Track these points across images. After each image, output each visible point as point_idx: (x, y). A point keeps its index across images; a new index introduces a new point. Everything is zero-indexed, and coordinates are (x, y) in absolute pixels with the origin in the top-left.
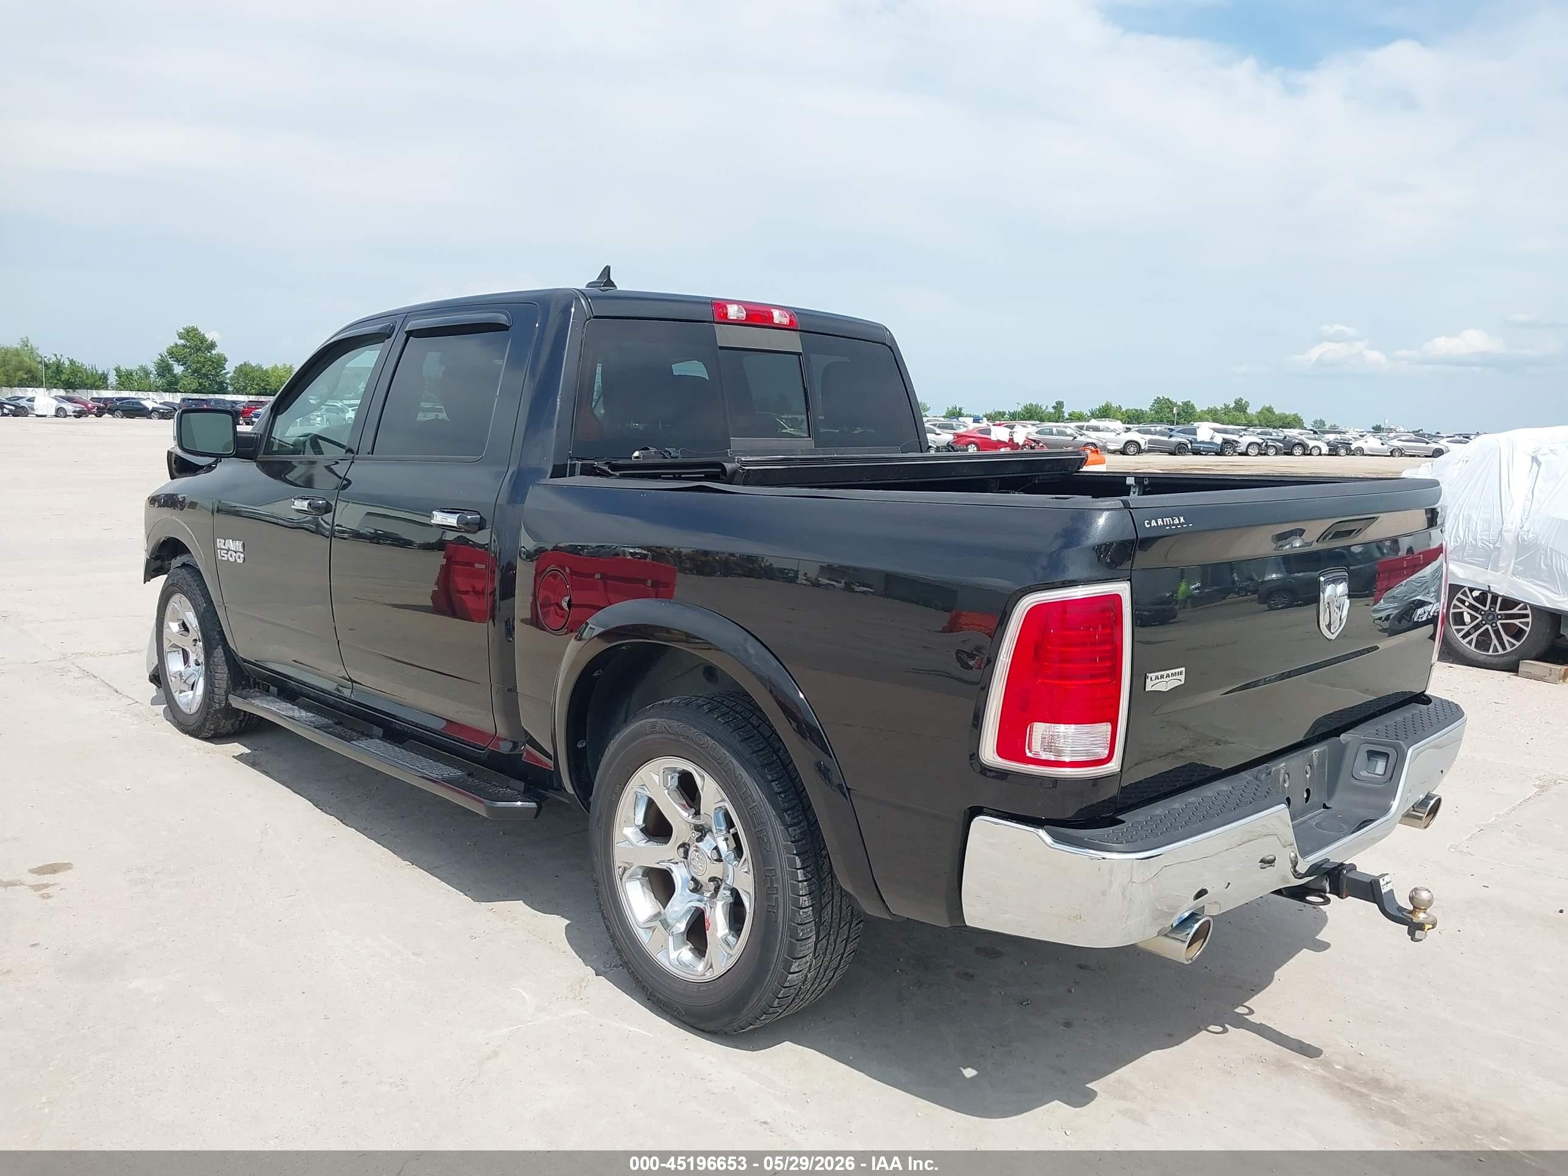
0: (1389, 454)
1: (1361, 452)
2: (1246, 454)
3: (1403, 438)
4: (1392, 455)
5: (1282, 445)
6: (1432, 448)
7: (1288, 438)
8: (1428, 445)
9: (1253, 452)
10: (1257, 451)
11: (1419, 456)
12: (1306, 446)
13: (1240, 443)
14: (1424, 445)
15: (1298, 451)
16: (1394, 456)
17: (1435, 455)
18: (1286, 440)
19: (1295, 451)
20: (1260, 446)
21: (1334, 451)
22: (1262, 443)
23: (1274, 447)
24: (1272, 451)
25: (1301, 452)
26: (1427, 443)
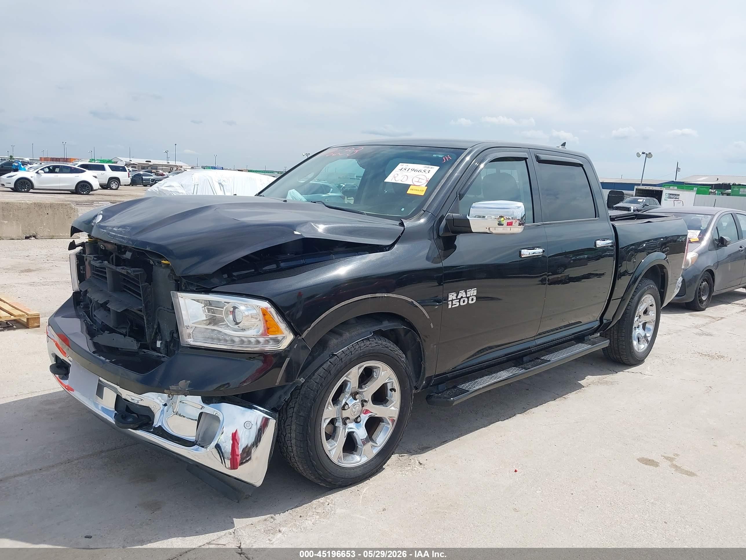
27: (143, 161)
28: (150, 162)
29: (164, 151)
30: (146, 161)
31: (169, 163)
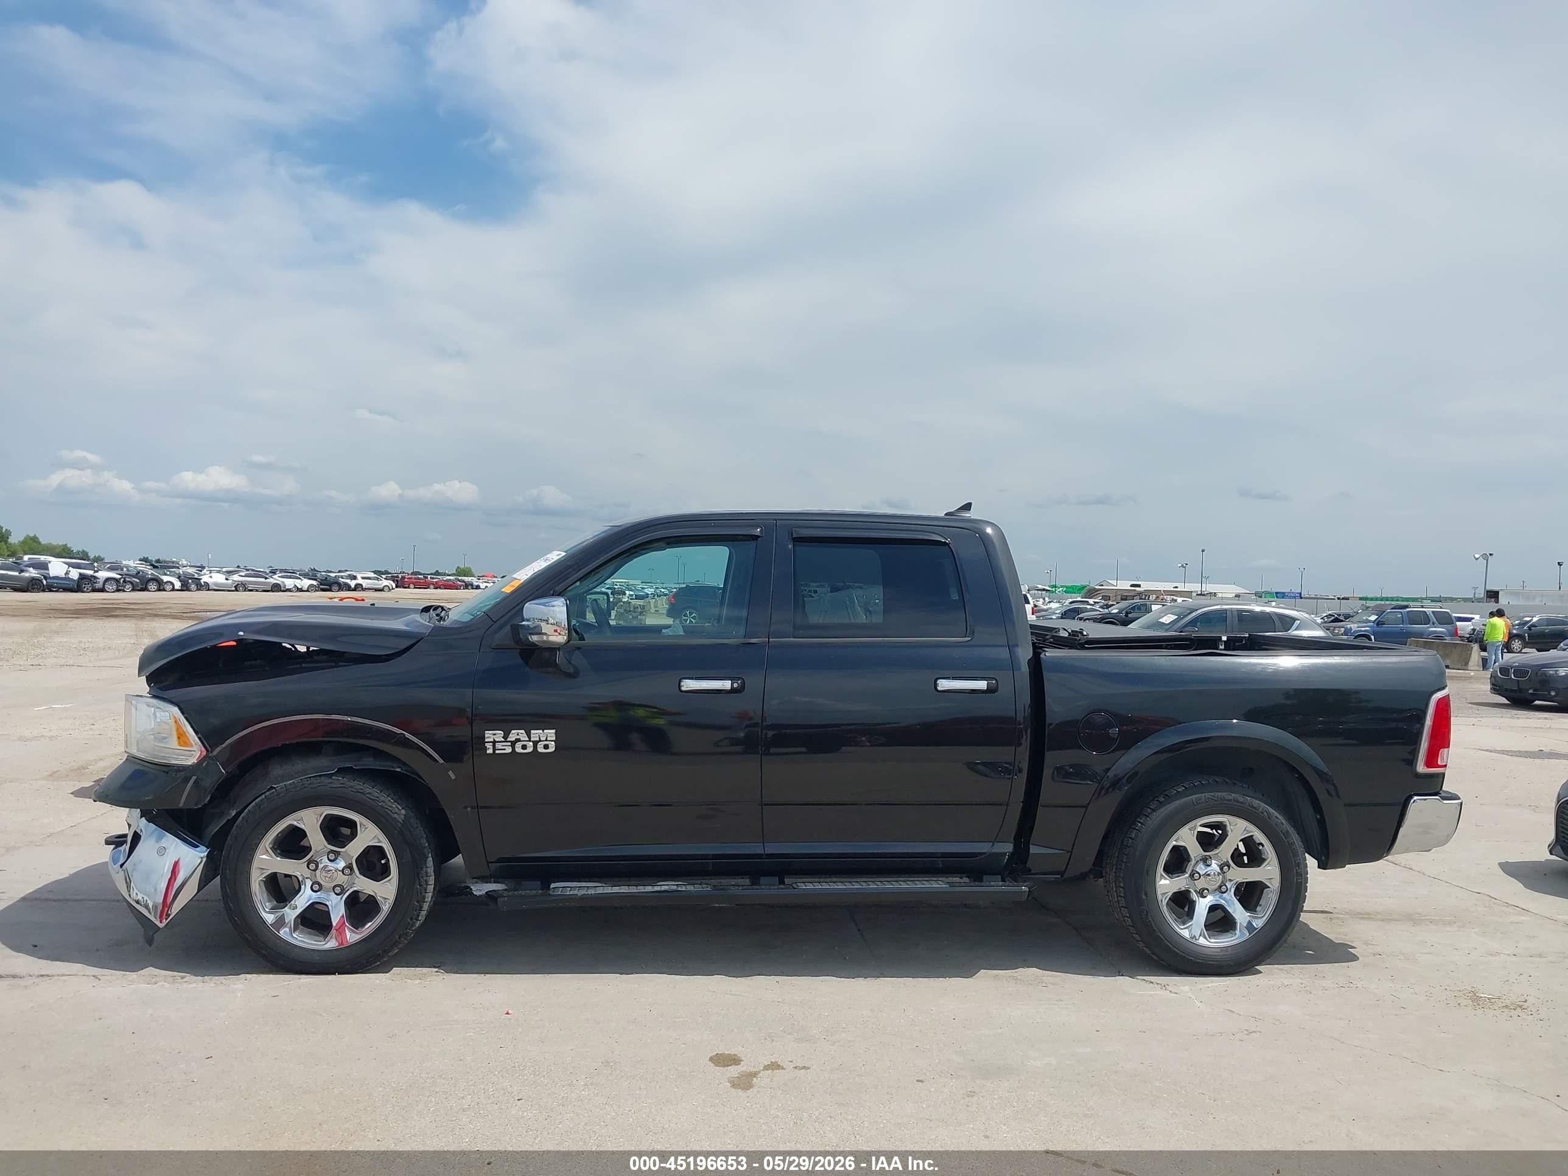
0: (234, 589)
1: (207, 587)
2: (102, 590)
3: (243, 574)
4: (236, 590)
5: (138, 581)
6: (270, 583)
7: (141, 573)
8: (267, 580)
9: (111, 588)
10: (115, 587)
11: (257, 591)
12: (161, 582)
13: (99, 579)
14: (263, 580)
15: (153, 586)
16: (238, 591)
17: (273, 589)
18: (139, 575)
19: (150, 587)
20: (118, 581)
21: (185, 587)
22: (120, 579)
23: (131, 583)
24: (129, 587)
25: (156, 587)
26: (266, 578)
27: (1125, 585)
28: (1139, 586)
29: (1180, 565)
30: (1132, 586)
31: (1177, 587)
